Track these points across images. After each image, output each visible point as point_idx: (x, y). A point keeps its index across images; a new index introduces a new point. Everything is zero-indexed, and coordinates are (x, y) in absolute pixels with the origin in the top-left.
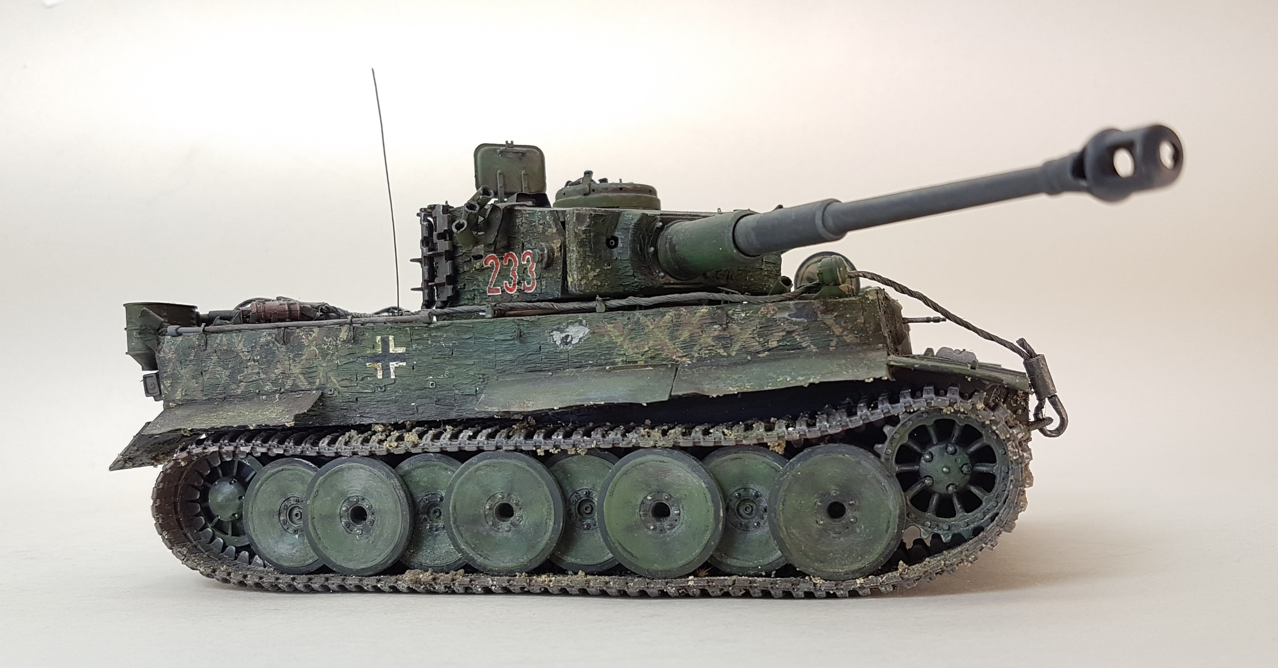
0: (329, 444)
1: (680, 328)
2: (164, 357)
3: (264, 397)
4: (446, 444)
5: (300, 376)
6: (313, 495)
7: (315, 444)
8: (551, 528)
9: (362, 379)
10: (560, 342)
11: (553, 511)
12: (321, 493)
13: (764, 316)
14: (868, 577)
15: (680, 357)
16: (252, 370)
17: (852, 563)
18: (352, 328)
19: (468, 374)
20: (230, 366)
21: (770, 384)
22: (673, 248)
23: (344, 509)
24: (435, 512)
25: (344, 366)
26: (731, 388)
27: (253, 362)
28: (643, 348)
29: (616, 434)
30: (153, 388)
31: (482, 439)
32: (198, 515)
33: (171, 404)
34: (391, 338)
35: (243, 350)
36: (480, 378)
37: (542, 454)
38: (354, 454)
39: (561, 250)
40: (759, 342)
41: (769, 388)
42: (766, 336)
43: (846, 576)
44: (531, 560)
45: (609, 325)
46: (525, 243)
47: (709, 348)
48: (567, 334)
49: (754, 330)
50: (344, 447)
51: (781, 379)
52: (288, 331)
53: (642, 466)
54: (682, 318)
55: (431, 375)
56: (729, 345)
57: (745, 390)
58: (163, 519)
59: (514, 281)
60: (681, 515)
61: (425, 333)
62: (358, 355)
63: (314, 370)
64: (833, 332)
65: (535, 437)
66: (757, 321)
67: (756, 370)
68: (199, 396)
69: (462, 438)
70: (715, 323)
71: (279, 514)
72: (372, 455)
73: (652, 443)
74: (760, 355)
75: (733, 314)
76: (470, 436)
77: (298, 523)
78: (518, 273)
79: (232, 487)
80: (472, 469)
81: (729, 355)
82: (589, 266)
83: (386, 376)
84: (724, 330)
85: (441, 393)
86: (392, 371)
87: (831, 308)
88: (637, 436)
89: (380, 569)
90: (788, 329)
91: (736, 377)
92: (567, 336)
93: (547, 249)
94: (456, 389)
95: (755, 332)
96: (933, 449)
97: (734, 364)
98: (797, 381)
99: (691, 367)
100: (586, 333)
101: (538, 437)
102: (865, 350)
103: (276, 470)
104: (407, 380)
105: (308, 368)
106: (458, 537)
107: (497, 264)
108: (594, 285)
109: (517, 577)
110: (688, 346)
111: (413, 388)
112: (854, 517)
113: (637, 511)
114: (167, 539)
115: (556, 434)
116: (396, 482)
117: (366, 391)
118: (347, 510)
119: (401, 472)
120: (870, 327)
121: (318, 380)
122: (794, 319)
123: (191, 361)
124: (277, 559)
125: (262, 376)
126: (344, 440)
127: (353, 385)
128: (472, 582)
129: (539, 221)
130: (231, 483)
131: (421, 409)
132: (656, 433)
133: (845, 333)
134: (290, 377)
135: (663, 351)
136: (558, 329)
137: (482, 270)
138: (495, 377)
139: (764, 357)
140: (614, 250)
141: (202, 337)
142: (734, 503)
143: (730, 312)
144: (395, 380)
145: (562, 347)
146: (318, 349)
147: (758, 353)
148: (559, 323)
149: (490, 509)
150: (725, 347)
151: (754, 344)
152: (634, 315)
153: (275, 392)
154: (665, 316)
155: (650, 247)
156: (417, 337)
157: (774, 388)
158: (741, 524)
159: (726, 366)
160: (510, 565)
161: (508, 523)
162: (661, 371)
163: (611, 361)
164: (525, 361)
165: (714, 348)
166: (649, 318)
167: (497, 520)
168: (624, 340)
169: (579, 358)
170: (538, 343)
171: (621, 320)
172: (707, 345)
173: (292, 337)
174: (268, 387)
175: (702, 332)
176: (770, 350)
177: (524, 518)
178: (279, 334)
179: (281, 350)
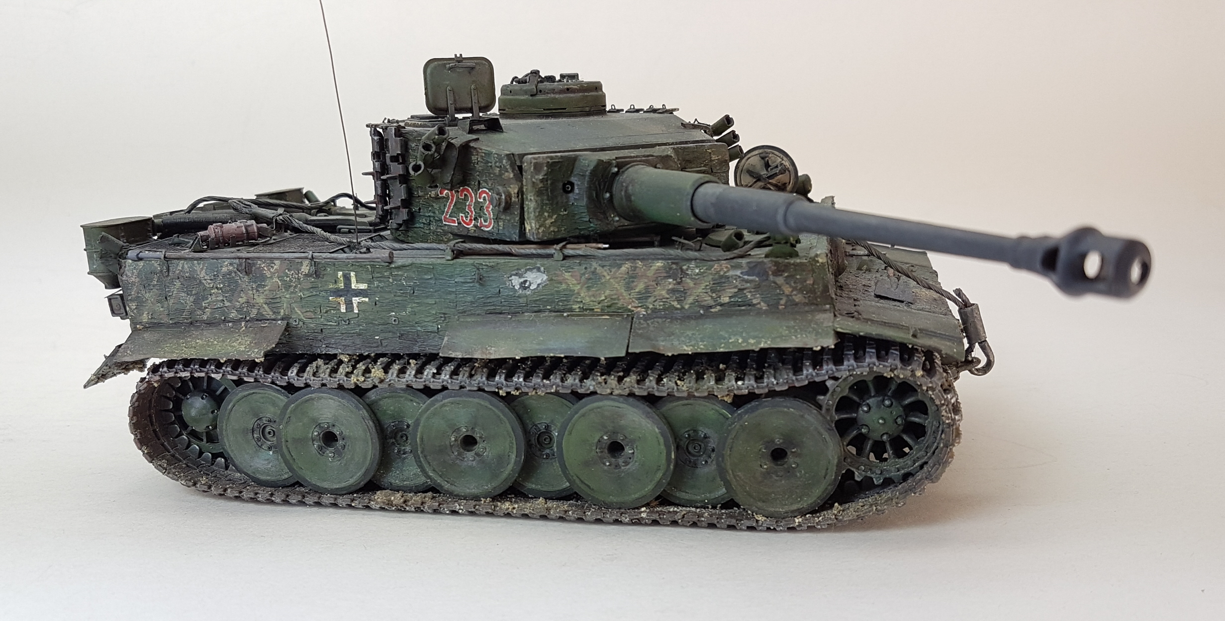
0: (297, 374)
1: (635, 280)
2: (127, 280)
3: (230, 324)
4: (411, 381)
5: (264, 305)
6: (285, 420)
7: (284, 373)
8: (513, 461)
9: (326, 312)
10: (519, 286)
11: (515, 446)
12: (293, 419)
13: (718, 272)
14: (805, 515)
15: (635, 307)
16: (216, 297)
17: (792, 504)
18: (313, 262)
19: (430, 313)
20: (193, 292)
21: (723, 345)
22: (628, 197)
23: (316, 434)
24: (402, 437)
25: (307, 299)
26: (685, 348)
27: (216, 290)
28: (600, 297)
29: (575, 379)
30: (118, 307)
31: (445, 378)
32: (173, 423)
33: (138, 326)
34: (353, 274)
35: (206, 278)
36: (441, 317)
37: (504, 395)
38: (324, 385)
39: (518, 197)
40: (712, 297)
41: (722, 350)
42: (719, 291)
43: (786, 515)
44: (495, 488)
45: (566, 274)
46: (481, 182)
47: (664, 300)
48: (525, 279)
49: (707, 286)
50: (312, 378)
51: (733, 340)
52: (250, 261)
53: (599, 410)
54: (638, 270)
55: (393, 312)
56: (683, 298)
57: (699, 351)
58: (141, 433)
59: (471, 216)
60: (635, 454)
61: (386, 271)
62: (321, 289)
63: (278, 300)
64: (783, 291)
65: (497, 378)
66: (711, 277)
67: (709, 326)
68: (166, 320)
69: (427, 376)
70: (669, 277)
71: (253, 432)
72: (341, 387)
73: (609, 391)
74: (713, 310)
75: (687, 270)
76: (434, 373)
77: (271, 439)
78: (474, 209)
79: (204, 401)
80: (438, 405)
81: (683, 308)
82: (546, 214)
83: (348, 310)
84: (679, 283)
85: (404, 329)
86: (355, 305)
87: (783, 268)
88: (594, 383)
89: (353, 489)
90: (740, 287)
91: (689, 333)
92: (525, 281)
93: (504, 193)
94: (419, 326)
95: (708, 287)
96: (871, 401)
97: (687, 317)
98: (748, 343)
99: (646, 318)
100: (544, 279)
101: (500, 378)
102: (812, 311)
103: (247, 393)
104: (371, 315)
105: (271, 299)
106: (426, 466)
107: (453, 196)
108: (552, 231)
109: (482, 502)
110: (643, 297)
111: (376, 322)
112: (795, 463)
113: (594, 448)
114: (147, 453)
115: (516, 376)
116: (364, 413)
117: (331, 323)
118: (319, 434)
119: (368, 401)
120: (818, 288)
121: (282, 311)
122: (746, 277)
123: (154, 286)
124: (254, 473)
125: (227, 304)
126: (312, 371)
127: (317, 316)
128: (441, 506)
129: (496, 163)
130: (202, 398)
131: (385, 343)
132: (612, 381)
133: (795, 293)
134: (254, 306)
135: (619, 300)
136: (516, 275)
137: (437, 198)
138: (456, 317)
139: (716, 312)
140: (571, 195)
141: (163, 264)
142: (684, 443)
143: (685, 267)
144: (358, 314)
145: (521, 292)
146: (280, 280)
147: (711, 307)
148: (518, 269)
149: (456, 440)
150: (679, 301)
151: (706, 299)
152: (591, 265)
153: (240, 320)
154: (621, 267)
155: (606, 192)
156: (379, 275)
157: (727, 350)
158: (690, 462)
159: (680, 319)
160: (475, 491)
161: (472, 453)
162: (617, 321)
163: (568, 307)
164: (485, 303)
165: (668, 300)
166: (605, 268)
167: (462, 450)
168: (581, 288)
169: (538, 303)
170: (498, 287)
171: (578, 269)
172: (661, 297)
173: (254, 268)
174: (233, 315)
175: (657, 285)
176: (722, 305)
177: (487, 450)
178: (241, 265)
179: (244, 280)
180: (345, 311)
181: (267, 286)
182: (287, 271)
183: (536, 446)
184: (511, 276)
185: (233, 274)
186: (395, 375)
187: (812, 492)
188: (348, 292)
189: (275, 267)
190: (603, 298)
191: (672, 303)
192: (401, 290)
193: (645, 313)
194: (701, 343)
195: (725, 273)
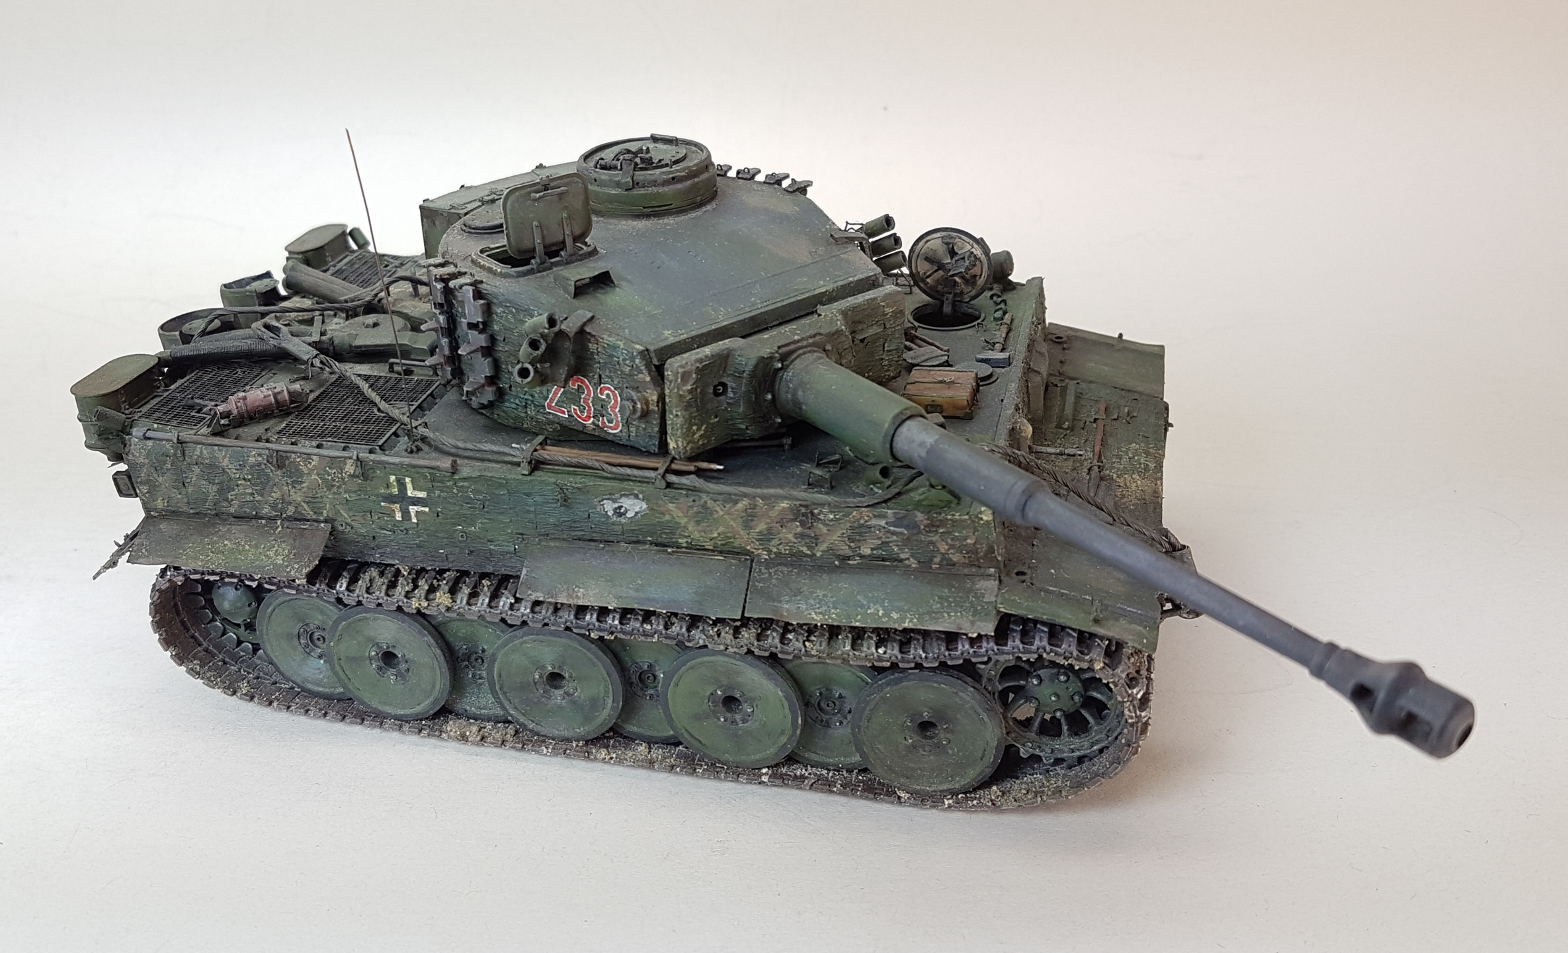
0: (348, 589)
1: (755, 519)
2: (134, 460)
3: (263, 522)
4: (485, 610)
5: (303, 504)
7: (331, 585)
8: (609, 706)
9: (378, 519)
10: (612, 512)
11: (610, 687)
12: (346, 637)
13: (858, 520)
14: (957, 794)
15: (755, 549)
16: (243, 491)
18: (359, 463)
19: (504, 531)
20: (216, 481)
21: (858, 616)
23: (373, 653)
24: (476, 660)
25: (354, 502)
26: (814, 615)
27: (243, 481)
28: (712, 534)
29: (681, 628)
30: (126, 485)
31: (525, 612)
34: (408, 479)
35: (230, 466)
36: (519, 537)
37: (597, 637)
38: (379, 605)
40: (849, 546)
42: (858, 541)
44: (588, 731)
45: (670, 504)
47: (790, 544)
48: (620, 505)
49: (844, 533)
50: (366, 594)
51: (872, 611)
52: (282, 454)
54: (758, 510)
55: (459, 525)
56: (814, 545)
57: (829, 620)
60: (755, 712)
61: (449, 481)
62: (371, 492)
63: (319, 500)
64: (938, 548)
65: (588, 617)
66: (849, 524)
67: (845, 584)
68: (185, 508)
69: (503, 607)
70: (797, 520)
71: (299, 637)
72: (400, 609)
73: (722, 648)
74: (850, 562)
75: (819, 514)
76: (511, 603)
77: (322, 648)
80: (517, 641)
81: (814, 555)
83: (405, 518)
84: (809, 528)
85: (474, 545)
86: (413, 515)
87: (938, 523)
88: (704, 636)
89: (421, 716)
90: (884, 538)
91: (820, 593)
92: (620, 507)
94: (492, 544)
95: (845, 535)
96: (1042, 673)
97: (819, 569)
98: (890, 618)
99: (769, 564)
100: (643, 508)
101: (591, 617)
102: (973, 575)
104: (432, 526)
105: (311, 497)
106: (506, 703)
109: (574, 745)
110: (765, 538)
111: (440, 535)
112: (946, 739)
113: (706, 701)
114: (175, 655)
115: (611, 616)
117: (384, 531)
118: (377, 654)
120: (982, 548)
121: (325, 512)
122: (892, 528)
123: (167, 470)
124: (304, 682)
125: (258, 498)
126: (365, 584)
127: (367, 522)
130: (236, 589)
131: (451, 558)
132: (727, 634)
133: (951, 551)
134: (291, 503)
135: (735, 538)
136: (609, 499)
138: (537, 540)
139: (854, 565)
141: (177, 446)
142: (814, 701)
143: (816, 511)
144: (417, 524)
145: (615, 519)
146: (320, 478)
147: (848, 558)
148: (610, 493)
149: (540, 677)
150: (809, 548)
151: (843, 548)
152: (700, 498)
153: (275, 518)
154: (736, 504)
156: (440, 484)
157: (864, 625)
158: (822, 721)
159: (810, 571)
160: (566, 734)
161: (561, 692)
162: (732, 565)
163: (673, 540)
164: (571, 527)
165: (796, 545)
166: (718, 503)
167: (548, 687)
168: (688, 522)
169: (636, 532)
170: (586, 511)
171: (686, 501)
172: (787, 541)
173: (287, 462)
174: (266, 510)
175: (782, 527)
176: (862, 557)
177: (579, 690)
178: (271, 456)
179: (276, 475)
180: (400, 519)
181: (305, 482)
182: (327, 468)
183: (638, 685)
184: (602, 500)
185: (263, 467)
186: (465, 602)
187: (966, 773)
188: (402, 499)
189: (313, 463)
190: (716, 535)
191: (801, 548)
192: (468, 503)
193: (767, 557)
194: (833, 611)
195: (866, 521)
